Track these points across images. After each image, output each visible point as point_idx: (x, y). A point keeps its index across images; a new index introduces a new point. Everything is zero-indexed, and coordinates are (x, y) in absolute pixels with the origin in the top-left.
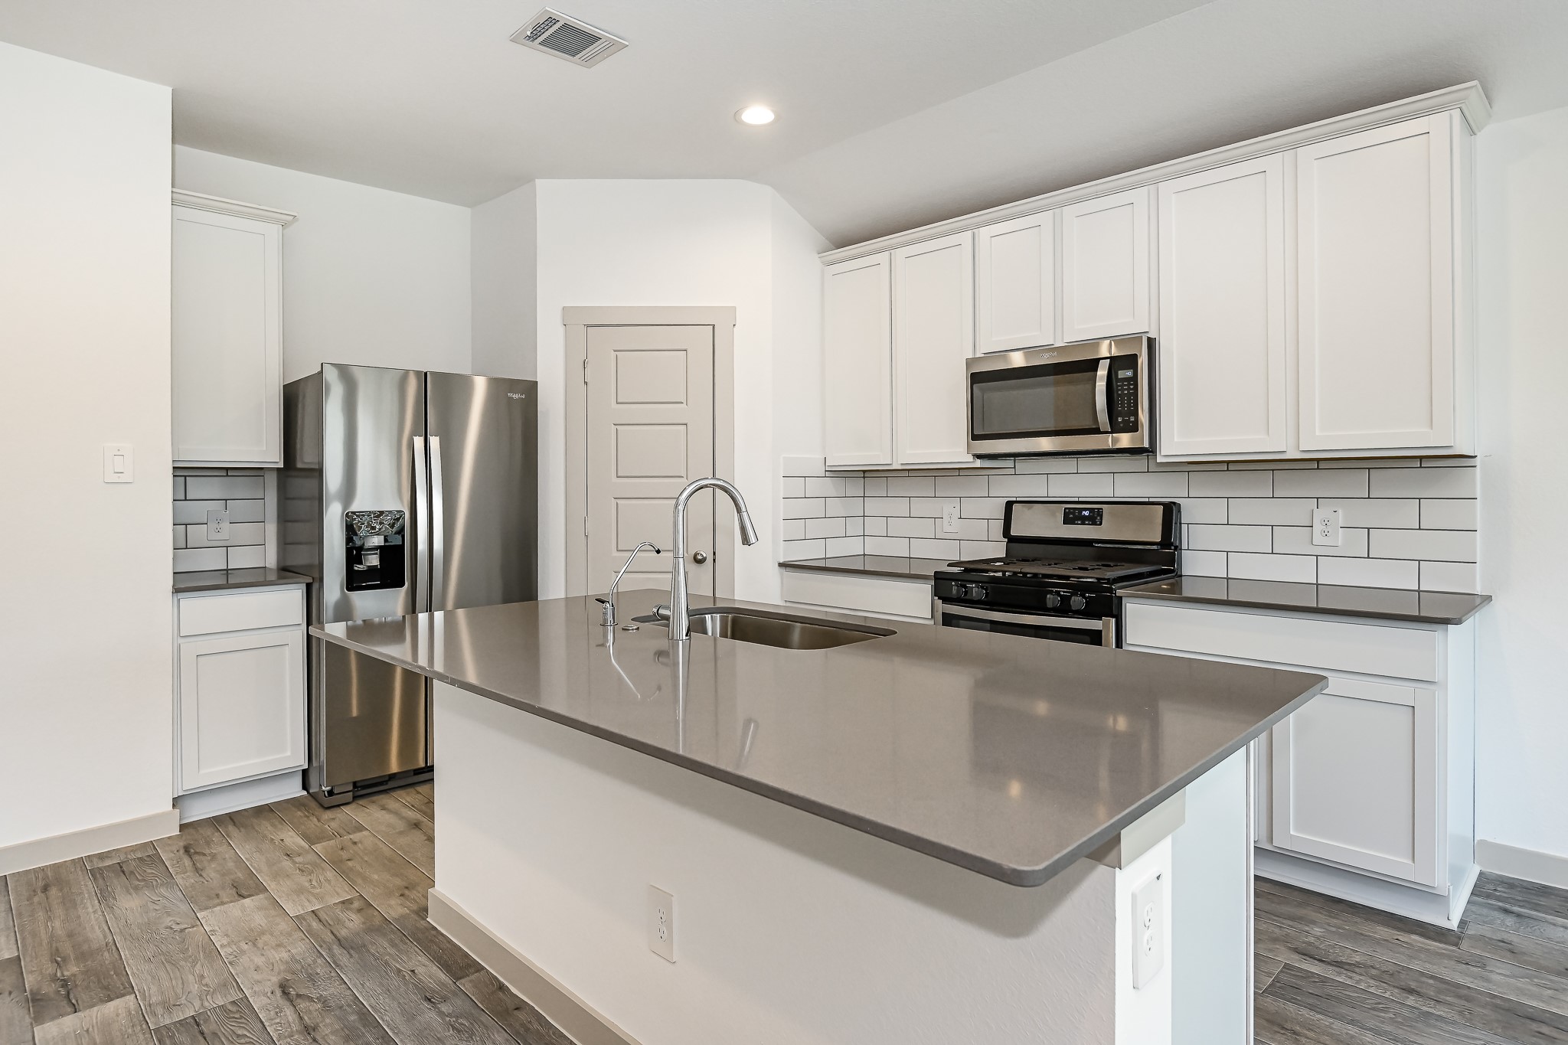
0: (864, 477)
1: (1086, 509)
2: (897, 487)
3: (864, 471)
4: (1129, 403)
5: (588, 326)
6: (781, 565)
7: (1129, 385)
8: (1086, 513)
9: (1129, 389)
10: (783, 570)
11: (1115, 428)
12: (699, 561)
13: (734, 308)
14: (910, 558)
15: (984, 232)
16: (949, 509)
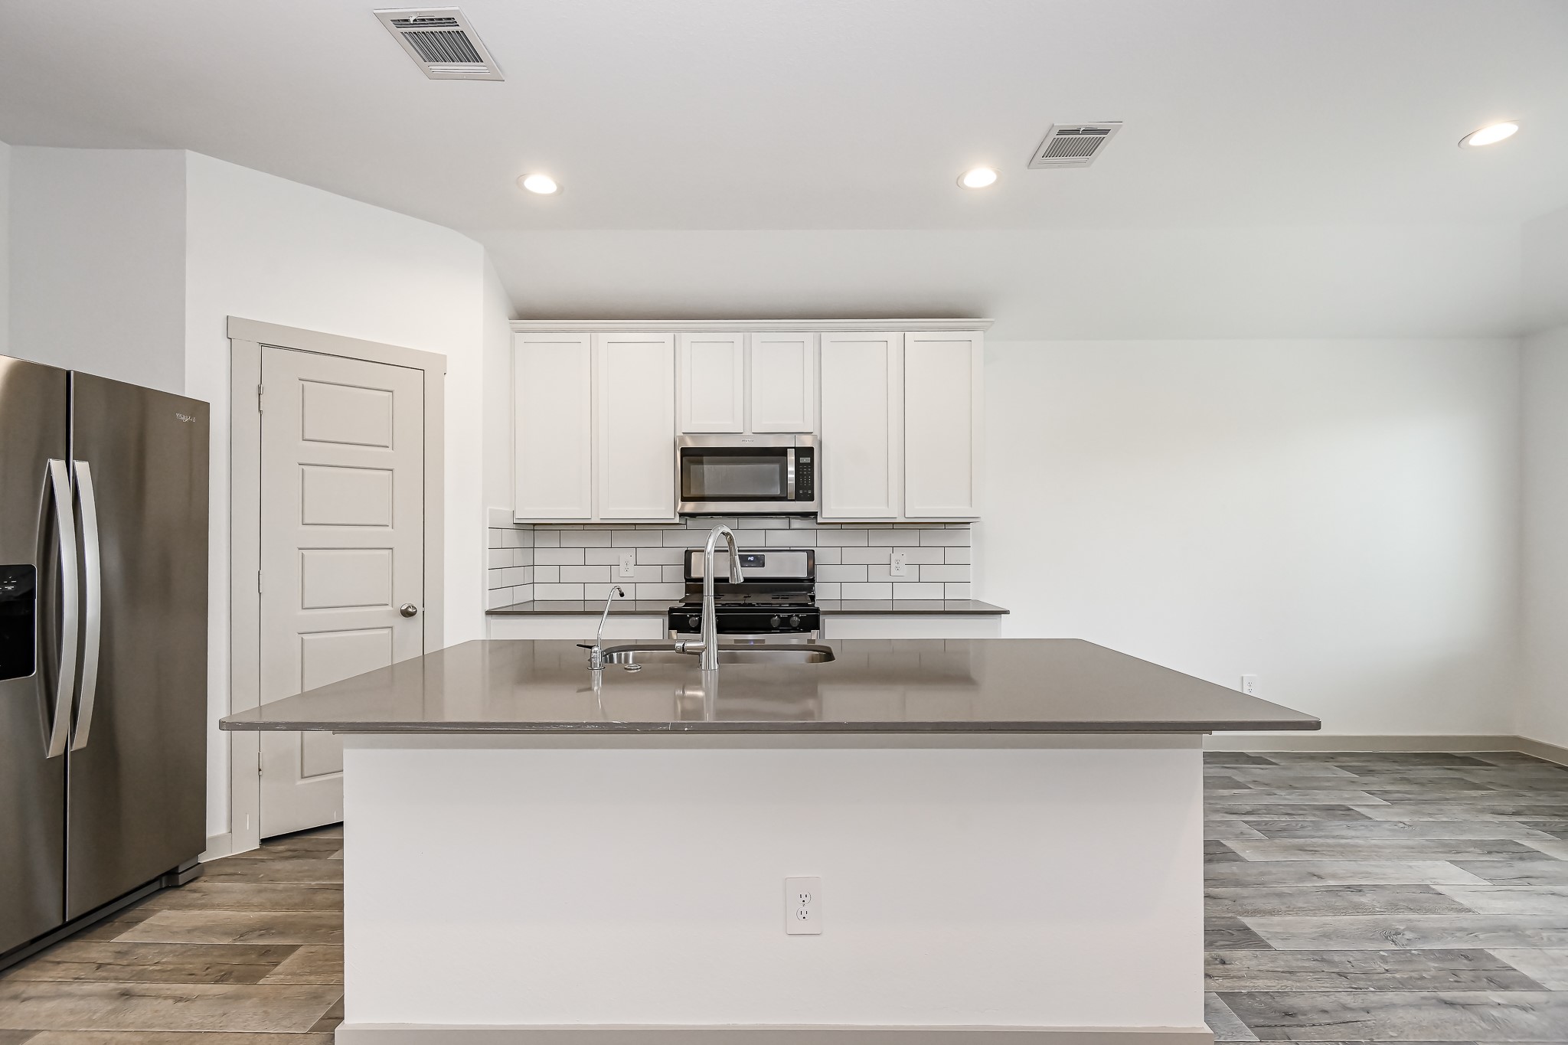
0: (534, 530)
1: (751, 556)
2: (572, 540)
3: (534, 525)
4: (807, 481)
5: (263, 345)
6: (489, 613)
7: (807, 468)
8: (752, 559)
9: (807, 471)
10: (489, 618)
11: (798, 498)
12: (407, 614)
13: (445, 356)
14: (584, 601)
15: (686, 338)
16: (626, 557)
